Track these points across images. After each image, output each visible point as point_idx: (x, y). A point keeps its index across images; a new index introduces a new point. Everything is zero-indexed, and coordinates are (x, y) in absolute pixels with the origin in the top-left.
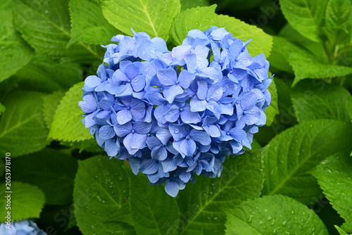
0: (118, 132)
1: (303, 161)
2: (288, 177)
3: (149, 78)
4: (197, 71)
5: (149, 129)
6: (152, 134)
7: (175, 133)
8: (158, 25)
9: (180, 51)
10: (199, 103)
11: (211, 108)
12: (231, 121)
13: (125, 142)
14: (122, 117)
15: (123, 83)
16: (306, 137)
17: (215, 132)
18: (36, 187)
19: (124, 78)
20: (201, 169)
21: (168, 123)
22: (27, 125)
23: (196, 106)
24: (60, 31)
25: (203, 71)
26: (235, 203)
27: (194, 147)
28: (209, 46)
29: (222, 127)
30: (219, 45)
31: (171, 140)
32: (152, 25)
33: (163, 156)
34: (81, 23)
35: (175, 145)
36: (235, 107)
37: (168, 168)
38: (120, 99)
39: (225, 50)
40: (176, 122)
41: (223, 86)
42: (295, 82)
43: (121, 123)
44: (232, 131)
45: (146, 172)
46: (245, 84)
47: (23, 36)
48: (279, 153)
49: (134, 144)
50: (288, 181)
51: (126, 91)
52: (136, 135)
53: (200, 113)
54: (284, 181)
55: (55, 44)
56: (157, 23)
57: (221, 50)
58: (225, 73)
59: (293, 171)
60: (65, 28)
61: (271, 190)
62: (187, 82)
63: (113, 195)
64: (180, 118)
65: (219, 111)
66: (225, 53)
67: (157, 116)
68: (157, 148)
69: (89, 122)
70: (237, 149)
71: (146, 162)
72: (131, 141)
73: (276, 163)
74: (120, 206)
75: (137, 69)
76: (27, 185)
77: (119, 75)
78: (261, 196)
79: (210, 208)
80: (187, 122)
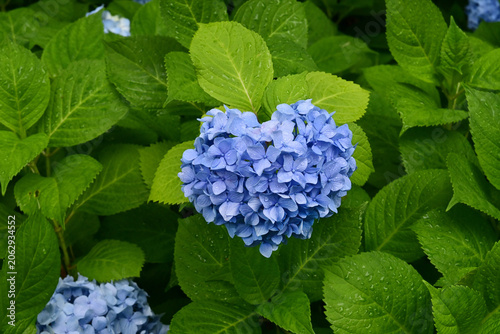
0: (214, 201)
1: (411, 214)
2: (396, 231)
3: (240, 152)
4: (284, 146)
5: (242, 197)
6: (245, 202)
7: (265, 202)
8: (252, 91)
9: (268, 127)
10: (285, 174)
11: (297, 179)
12: (317, 189)
13: (221, 210)
14: (218, 188)
15: (217, 157)
16: (414, 188)
17: (301, 199)
18: (135, 245)
19: (218, 153)
20: (291, 232)
21: (258, 193)
22: (124, 181)
23: (283, 178)
24: (156, 81)
25: (289, 145)
26: (334, 261)
27: (282, 213)
28: (294, 121)
29: (309, 195)
30: (304, 120)
31: (261, 208)
32: (246, 92)
33: (256, 222)
34: (177, 79)
35: (265, 212)
36: (319, 176)
37: (261, 232)
38: (215, 172)
39: (310, 124)
40: (266, 192)
41: (308, 157)
42: (403, 131)
43: (216, 193)
44: (318, 197)
45: (241, 235)
46: (329, 154)
47: (118, 88)
48: (386, 206)
49: (229, 211)
50: (395, 235)
51: (220, 165)
52: (230, 203)
53: (287, 184)
54: (391, 235)
55: (151, 95)
56: (251, 89)
57: (306, 125)
58: (310, 145)
59: (400, 225)
60: (161, 77)
61: (379, 245)
62: (274, 156)
63: (213, 254)
64: (269, 188)
65: (304, 181)
66: (310, 126)
67: (248, 187)
68: (249, 214)
69: (187, 191)
70: (324, 214)
71: (240, 226)
72: (226, 208)
73: (383, 216)
74: (221, 265)
75: (229, 144)
76: (125, 243)
77: (213, 150)
78: (359, 253)
79: (310, 265)
80: (275, 192)
